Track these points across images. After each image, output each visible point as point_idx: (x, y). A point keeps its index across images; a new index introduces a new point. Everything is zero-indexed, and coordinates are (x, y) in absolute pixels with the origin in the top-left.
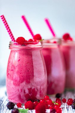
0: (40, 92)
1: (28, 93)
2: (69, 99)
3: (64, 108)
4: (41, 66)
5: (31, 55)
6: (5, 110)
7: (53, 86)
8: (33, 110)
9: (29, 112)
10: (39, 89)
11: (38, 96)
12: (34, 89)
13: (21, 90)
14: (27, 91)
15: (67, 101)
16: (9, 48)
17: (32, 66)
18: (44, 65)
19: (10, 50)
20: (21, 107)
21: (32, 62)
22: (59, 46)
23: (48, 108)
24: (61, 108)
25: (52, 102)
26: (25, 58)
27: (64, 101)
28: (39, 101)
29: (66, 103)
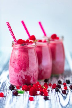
0: (33, 78)
1: (24, 79)
2: (54, 84)
3: (50, 90)
4: (34, 60)
5: (28, 53)
6: (8, 90)
7: (43, 73)
8: (28, 92)
9: (25, 93)
10: (32, 76)
11: (32, 81)
12: (29, 76)
13: (20, 76)
14: (24, 77)
15: (52, 85)
16: (11, 46)
17: (28, 60)
18: (36, 59)
19: (12, 48)
20: (19, 89)
21: (28, 57)
22: (48, 44)
23: (38, 91)
24: (47, 91)
25: (41, 86)
26: (23, 54)
27: (50, 85)
28: (32, 85)
29: (51, 87)
